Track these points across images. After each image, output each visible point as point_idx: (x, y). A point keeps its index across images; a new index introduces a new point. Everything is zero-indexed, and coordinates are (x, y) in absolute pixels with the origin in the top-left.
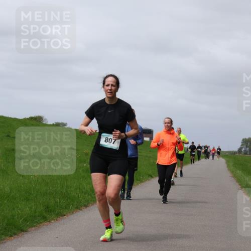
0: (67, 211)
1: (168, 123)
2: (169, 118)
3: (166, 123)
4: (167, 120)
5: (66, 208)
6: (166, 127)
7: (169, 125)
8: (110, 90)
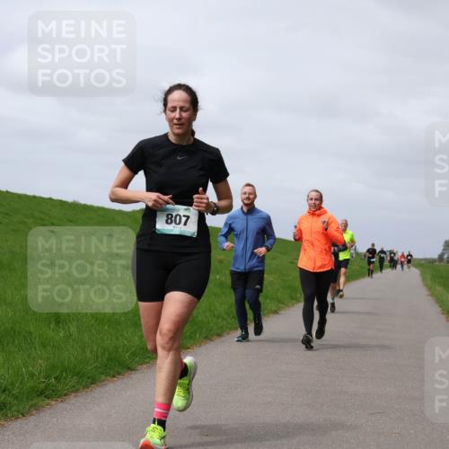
0: (192, 341)
1: (316, 199)
2: (318, 191)
3: (312, 199)
4: (314, 195)
5: (191, 337)
6: (310, 205)
7: (317, 202)
8: (179, 119)
